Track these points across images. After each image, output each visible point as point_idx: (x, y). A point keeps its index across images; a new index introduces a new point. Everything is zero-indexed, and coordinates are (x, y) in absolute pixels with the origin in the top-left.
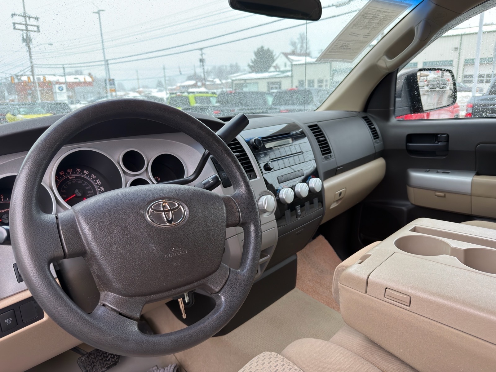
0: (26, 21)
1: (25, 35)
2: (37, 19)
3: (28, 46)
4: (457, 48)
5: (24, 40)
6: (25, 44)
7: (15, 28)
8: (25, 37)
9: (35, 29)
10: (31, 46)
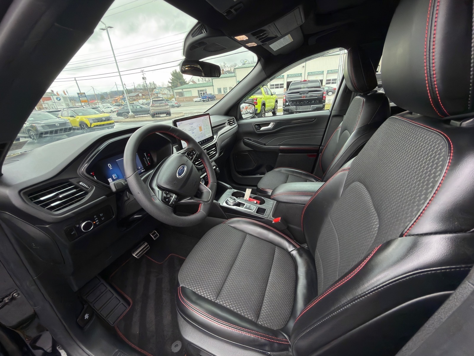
4: (304, 66)
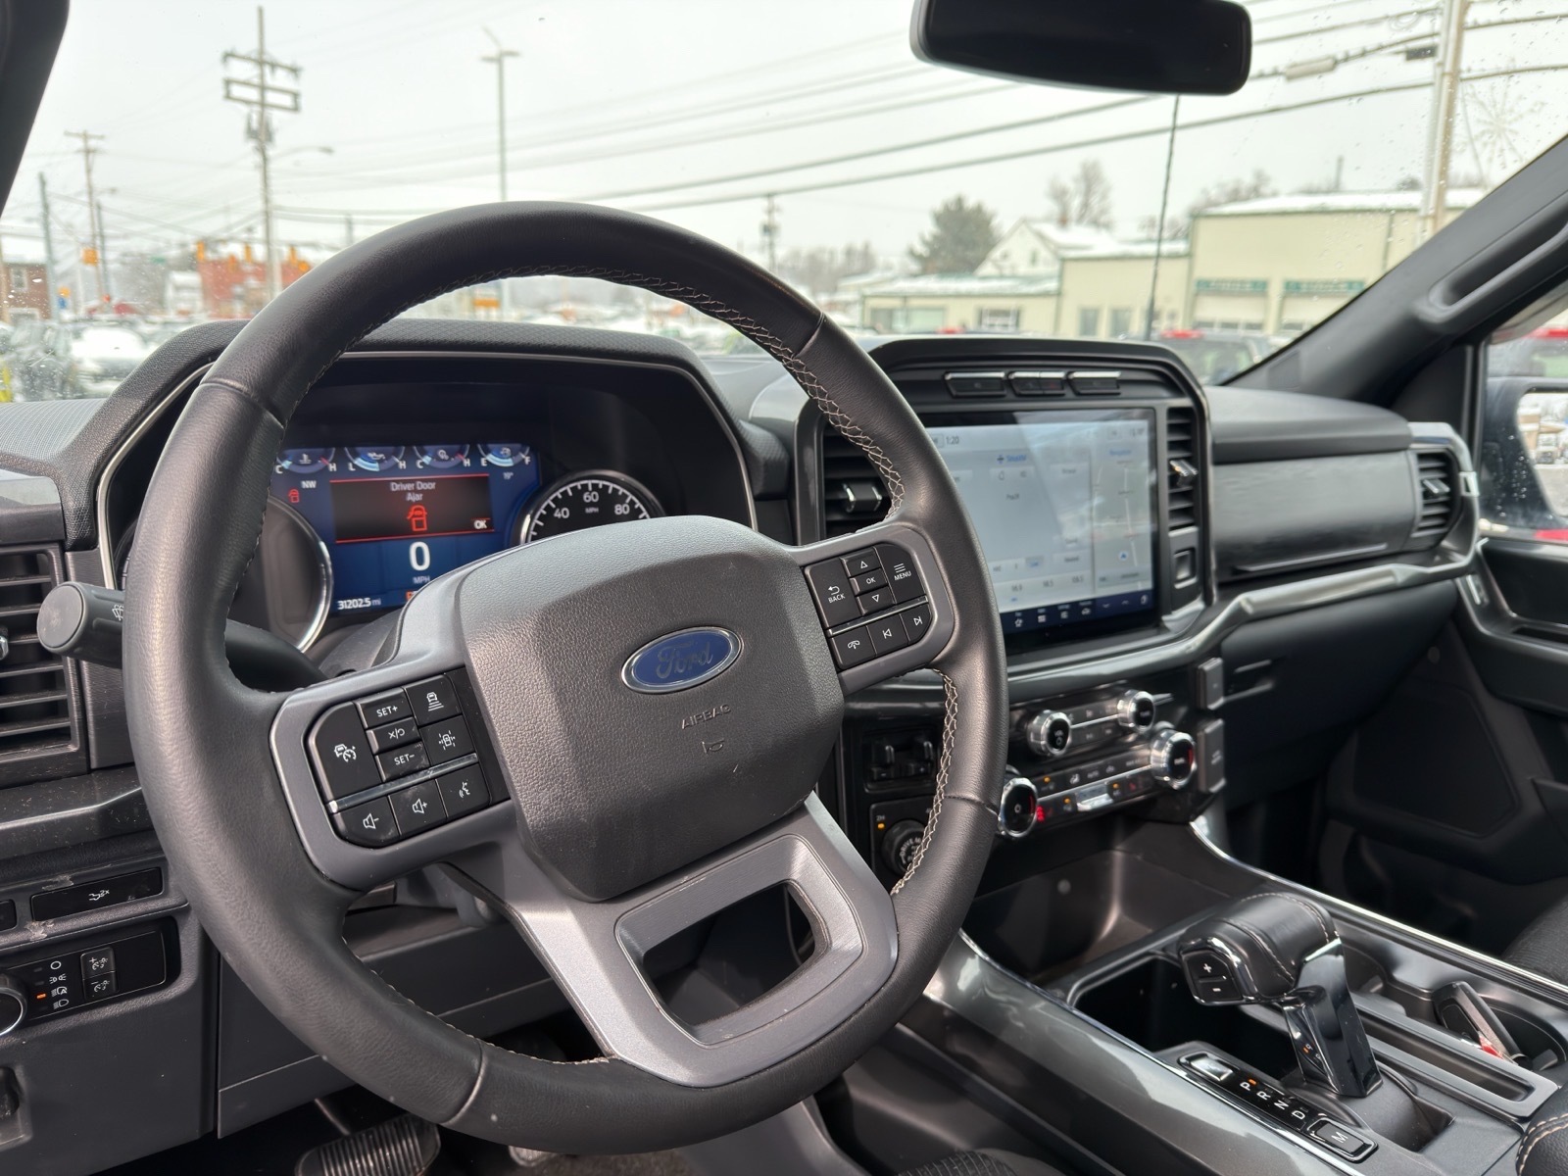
0: (262, 76)
1: (255, 117)
2: (294, 71)
3: (262, 151)
5: (252, 134)
6: (252, 144)
7: (228, 96)
8: (255, 125)
9: (287, 101)
10: (271, 152)
